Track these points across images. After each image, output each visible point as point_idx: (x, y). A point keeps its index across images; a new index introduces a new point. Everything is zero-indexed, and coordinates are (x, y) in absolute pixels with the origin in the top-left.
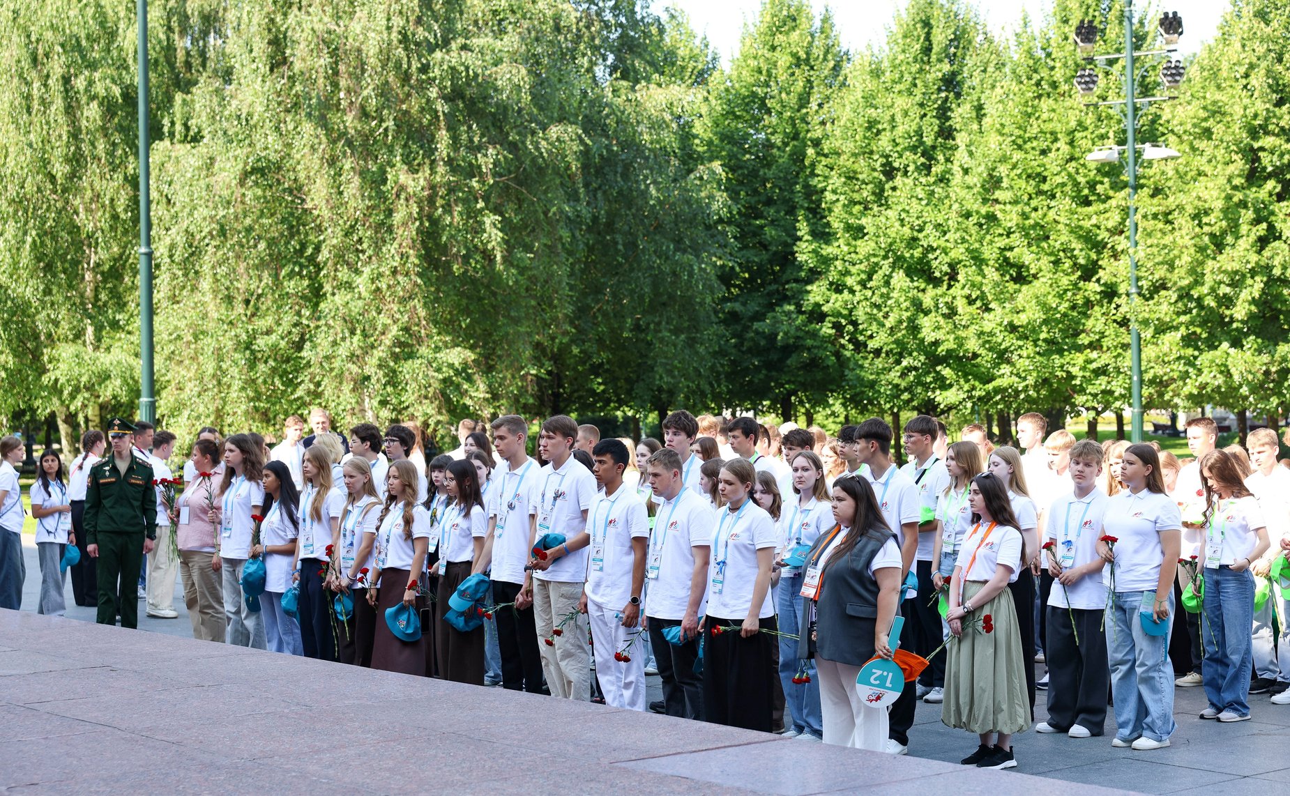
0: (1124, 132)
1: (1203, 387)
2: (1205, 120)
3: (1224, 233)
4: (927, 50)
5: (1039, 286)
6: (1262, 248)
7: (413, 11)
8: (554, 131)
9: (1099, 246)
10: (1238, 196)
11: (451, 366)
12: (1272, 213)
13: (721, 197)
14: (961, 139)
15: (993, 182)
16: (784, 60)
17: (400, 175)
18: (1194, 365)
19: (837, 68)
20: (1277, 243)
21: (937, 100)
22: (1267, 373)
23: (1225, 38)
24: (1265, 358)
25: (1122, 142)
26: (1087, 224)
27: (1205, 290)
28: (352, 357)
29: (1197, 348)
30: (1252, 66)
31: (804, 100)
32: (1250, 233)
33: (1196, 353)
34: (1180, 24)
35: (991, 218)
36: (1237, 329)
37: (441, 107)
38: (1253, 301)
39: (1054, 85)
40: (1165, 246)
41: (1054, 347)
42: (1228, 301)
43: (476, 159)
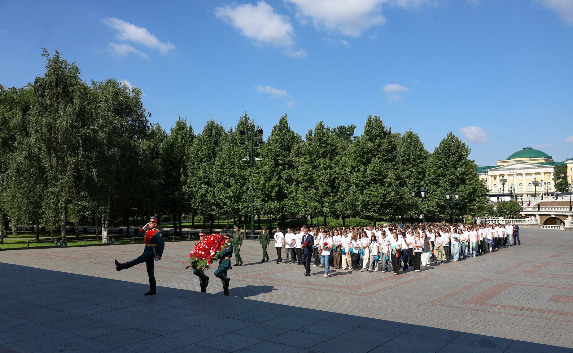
0: (251, 155)
1: (266, 211)
2: (267, 152)
3: (270, 177)
4: (211, 135)
5: (232, 188)
6: (278, 181)
7: (74, 119)
8: (113, 150)
9: (245, 179)
10: (273, 169)
11: (82, 205)
12: (281, 173)
13: (160, 167)
14: (218, 155)
15: (223, 165)
16: (180, 136)
17: (68, 159)
18: (264, 206)
19: (192, 139)
20: (282, 180)
21: (212, 147)
22: (279, 208)
23: (272, 136)
24: (279, 204)
25: (250, 157)
26: (242, 174)
27: (266, 189)
28: (54, 204)
29: (265, 202)
30: (277, 141)
31: (184, 146)
32: (275, 177)
33: (265, 203)
34: (262, 132)
35: (223, 172)
36: (273, 198)
37: (80, 142)
38: (276, 192)
39: (237, 144)
40: (257, 180)
41: (236, 202)
42: (271, 192)
43: (90, 155)
